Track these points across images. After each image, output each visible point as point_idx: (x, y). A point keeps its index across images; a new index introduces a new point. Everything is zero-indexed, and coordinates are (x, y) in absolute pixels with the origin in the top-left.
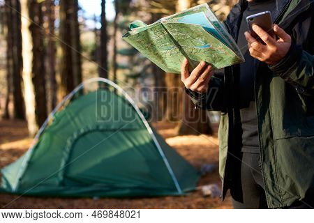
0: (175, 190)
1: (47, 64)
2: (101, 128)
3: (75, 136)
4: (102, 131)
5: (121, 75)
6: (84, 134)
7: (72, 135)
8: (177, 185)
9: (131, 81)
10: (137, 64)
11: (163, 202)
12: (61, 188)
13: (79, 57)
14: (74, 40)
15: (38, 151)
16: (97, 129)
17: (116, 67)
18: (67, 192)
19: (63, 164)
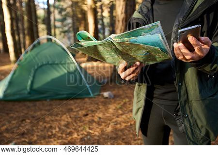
0: (90, 94)
1: (20, 25)
2: (50, 63)
3: (36, 67)
4: (51, 64)
5: (58, 31)
6: (41, 66)
7: (34, 67)
8: (90, 92)
9: (63, 34)
10: (65, 26)
11: (84, 101)
12: (29, 95)
13: (37, 22)
14: (33, 14)
15: (15, 76)
16: (48, 64)
17: (55, 27)
18: (33, 98)
19: (29, 83)
